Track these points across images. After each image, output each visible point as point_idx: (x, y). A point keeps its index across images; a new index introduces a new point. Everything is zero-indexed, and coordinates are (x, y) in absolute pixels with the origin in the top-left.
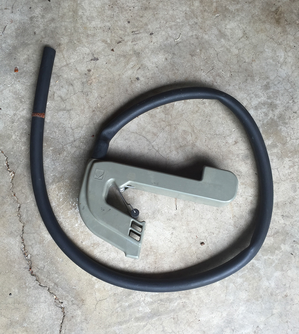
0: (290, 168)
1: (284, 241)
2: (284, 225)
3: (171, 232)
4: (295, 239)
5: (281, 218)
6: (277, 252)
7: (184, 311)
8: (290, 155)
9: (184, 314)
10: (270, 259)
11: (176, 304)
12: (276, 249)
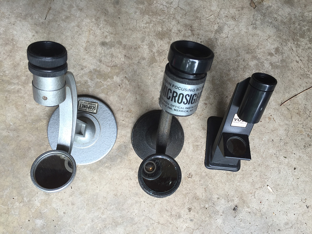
0: (146, 24)
1: (118, 74)
2: (123, 63)
3: (33, 34)
4: (126, 76)
5: (123, 56)
6: (109, 80)
7: (17, 95)
8: (151, 14)
9: (15, 97)
10: (101, 82)
11: (12, 87)
12: (109, 77)
